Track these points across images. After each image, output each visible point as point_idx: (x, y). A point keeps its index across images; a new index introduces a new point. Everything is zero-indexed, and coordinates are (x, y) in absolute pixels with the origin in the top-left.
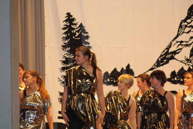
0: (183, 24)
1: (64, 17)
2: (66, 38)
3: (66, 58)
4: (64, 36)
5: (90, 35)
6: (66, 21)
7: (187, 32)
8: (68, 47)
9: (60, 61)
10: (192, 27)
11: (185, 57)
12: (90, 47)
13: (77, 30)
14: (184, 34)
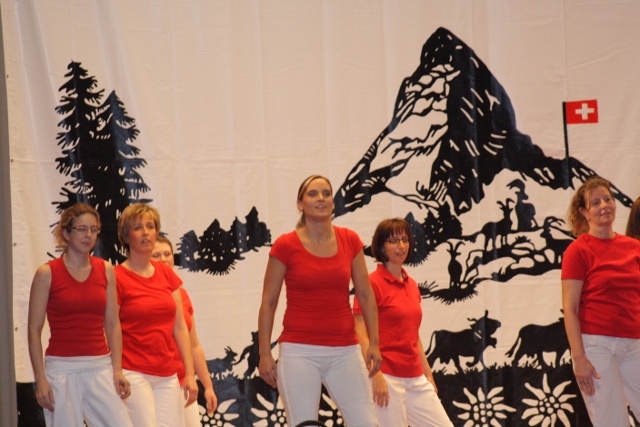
0: (407, 90)
1: (60, 76)
2: (71, 136)
3: (70, 195)
4: (64, 130)
5: (138, 125)
6: (68, 86)
7: (420, 111)
8: (77, 163)
9: (54, 203)
10: (436, 97)
11: (418, 183)
12: (139, 162)
13: (102, 111)
14: (412, 117)
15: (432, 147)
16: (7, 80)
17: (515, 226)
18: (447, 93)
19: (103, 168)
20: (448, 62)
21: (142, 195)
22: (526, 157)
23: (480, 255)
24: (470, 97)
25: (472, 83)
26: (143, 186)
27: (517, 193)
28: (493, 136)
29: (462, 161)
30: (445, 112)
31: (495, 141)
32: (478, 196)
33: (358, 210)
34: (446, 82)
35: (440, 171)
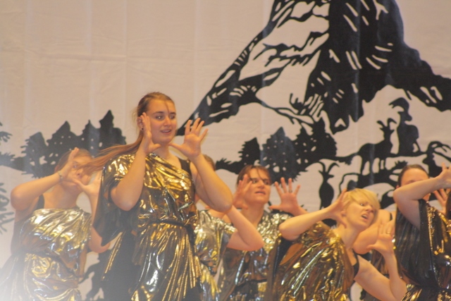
11: (291, 95)
14: (290, 22)
15: (310, 56)
17: (395, 150)
22: (413, 74)
23: (355, 179)
24: (355, 3)
27: (400, 113)
28: (378, 48)
29: (341, 73)
30: (326, 18)
31: (379, 54)
32: (357, 114)
33: (224, 121)
35: (317, 83)
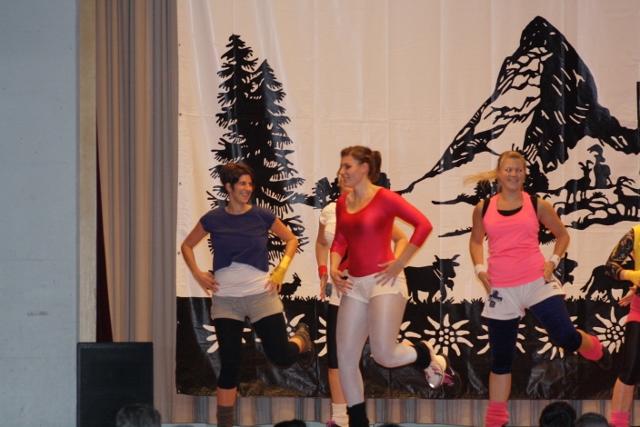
0: (508, 67)
1: (222, 46)
2: (230, 96)
3: (227, 145)
4: (224, 90)
5: (285, 89)
6: (228, 55)
7: (518, 85)
8: (233, 119)
9: (213, 151)
10: (532, 74)
11: (513, 145)
12: (284, 119)
13: (255, 76)
14: (511, 90)
15: (527, 115)
16: (179, 48)
17: (592, 184)
18: (541, 71)
19: (254, 123)
20: (543, 46)
21: (286, 147)
22: (605, 127)
23: (563, 206)
24: (560, 75)
25: (563, 64)
26: (286, 140)
27: (595, 156)
28: (578, 108)
29: (551, 127)
30: (538, 86)
31: (579, 112)
32: (563, 157)
33: (463, 166)
34: (541, 62)
35: (533, 136)
